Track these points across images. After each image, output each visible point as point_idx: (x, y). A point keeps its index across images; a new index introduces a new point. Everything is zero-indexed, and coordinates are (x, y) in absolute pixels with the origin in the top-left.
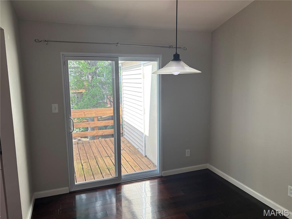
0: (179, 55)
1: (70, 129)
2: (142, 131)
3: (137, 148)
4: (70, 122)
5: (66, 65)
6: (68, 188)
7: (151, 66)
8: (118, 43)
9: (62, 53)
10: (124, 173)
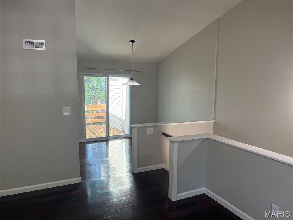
0: (133, 78)
1: (85, 110)
2: (121, 117)
3: (118, 128)
4: (85, 106)
5: (83, 78)
6: (82, 140)
7: (126, 79)
8: (109, 69)
9: (82, 73)
10: (111, 135)
